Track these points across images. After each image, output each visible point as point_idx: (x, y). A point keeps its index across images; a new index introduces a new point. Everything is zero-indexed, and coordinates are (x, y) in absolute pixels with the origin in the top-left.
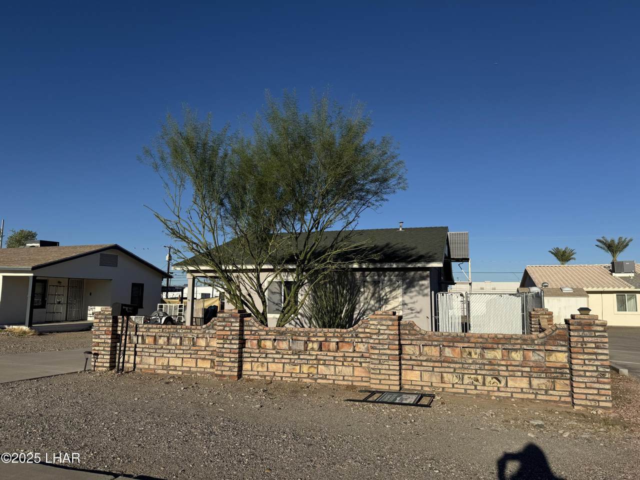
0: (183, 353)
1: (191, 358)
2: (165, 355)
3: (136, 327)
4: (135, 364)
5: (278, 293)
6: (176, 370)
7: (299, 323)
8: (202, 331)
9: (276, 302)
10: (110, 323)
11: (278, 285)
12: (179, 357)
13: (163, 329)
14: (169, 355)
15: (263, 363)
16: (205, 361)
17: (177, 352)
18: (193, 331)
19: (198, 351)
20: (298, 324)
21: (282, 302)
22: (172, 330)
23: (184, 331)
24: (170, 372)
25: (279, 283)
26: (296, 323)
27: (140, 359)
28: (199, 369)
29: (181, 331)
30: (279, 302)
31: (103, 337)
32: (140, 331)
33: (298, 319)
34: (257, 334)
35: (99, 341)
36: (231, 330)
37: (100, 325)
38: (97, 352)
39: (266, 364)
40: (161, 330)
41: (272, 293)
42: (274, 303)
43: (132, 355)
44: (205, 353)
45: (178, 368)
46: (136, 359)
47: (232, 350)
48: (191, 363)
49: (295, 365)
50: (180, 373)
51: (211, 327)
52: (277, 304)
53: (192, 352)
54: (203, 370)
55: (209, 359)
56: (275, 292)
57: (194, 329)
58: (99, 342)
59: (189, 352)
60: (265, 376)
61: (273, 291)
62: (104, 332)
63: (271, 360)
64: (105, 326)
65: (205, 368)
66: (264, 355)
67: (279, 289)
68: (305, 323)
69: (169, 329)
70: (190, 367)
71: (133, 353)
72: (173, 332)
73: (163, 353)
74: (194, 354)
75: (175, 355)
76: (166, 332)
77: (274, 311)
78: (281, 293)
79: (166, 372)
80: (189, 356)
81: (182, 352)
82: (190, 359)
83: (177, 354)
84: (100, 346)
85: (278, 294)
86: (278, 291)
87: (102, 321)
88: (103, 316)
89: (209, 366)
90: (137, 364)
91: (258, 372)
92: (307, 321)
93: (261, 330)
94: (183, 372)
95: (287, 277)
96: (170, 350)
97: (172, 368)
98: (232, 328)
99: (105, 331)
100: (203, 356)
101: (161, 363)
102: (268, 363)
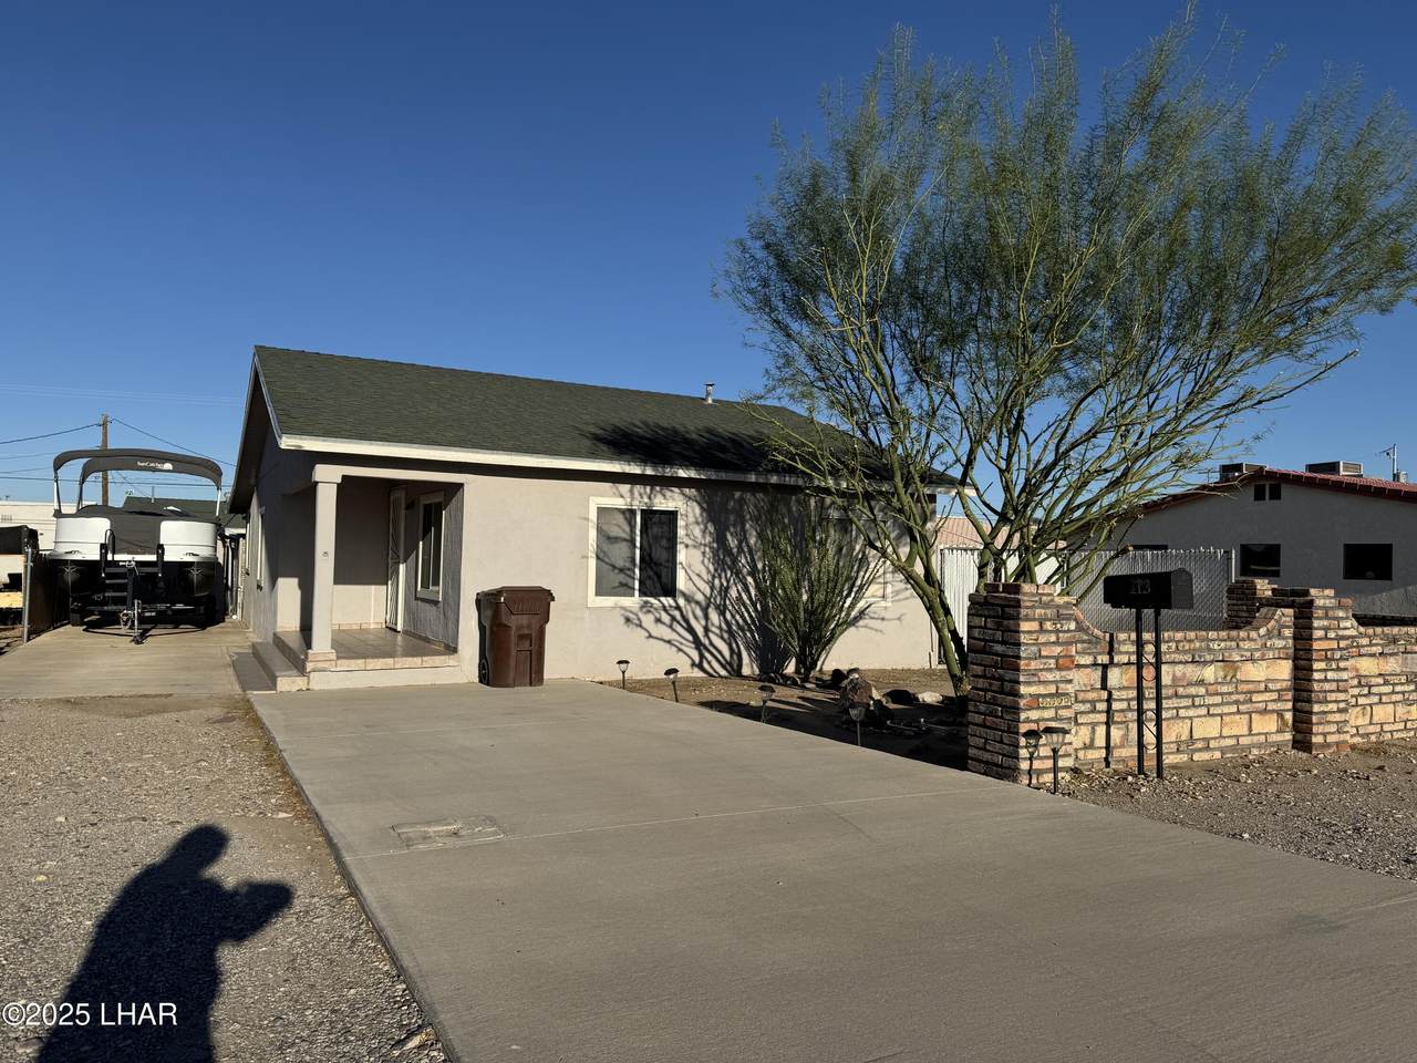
0: (1222, 704)
1: (1238, 712)
2: (1182, 713)
3: (1111, 643)
4: (1108, 747)
5: (625, 540)
6: (1207, 748)
7: (678, 617)
8: (1260, 643)
9: (620, 563)
10: (1069, 631)
11: (626, 519)
12: (1213, 715)
13: (1178, 642)
14: (1191, 713)
15: (1364, 706)
16: (1267, 717)
17: (1210, 700)
18: (1241, 644)
19: (1251, 692)
20: (678, 622)
21: (635, 565)
22: (1198, 645)
23: (1223, 644)
24: (1196, 757)
25: (627, 515)
26: (673, 618)
27: (1122, 732)
28: (1255, 739)
29: (1216, 647)
30: (628, 565)
31: (1050, 677)
32: (1121, 653)
33: (678, 608)
34: (1355, 644)
35: (1041, 690)
36: (1339, 638)
37: (1042, 639)
38: (1033, 726)
39: (1369, 708)
40: (1173, 645)
41: (609, 538)
42: (614, 567)
43: (1098, 724)
44: (1267, 696)
45: (1213, 744)
46: (1112, 734)
47: (1340, 684)
48: (1238, 726)
49: (1410, 705)
50: (1218, 755)
51: (1276, 632)
52: (621, 570)
53: (1241, 697)
54: (1262, 738)
55: (1273, 711)
56: (616, 538)
57: (1244, 640)
58: (1040, 695)
59: (1234, 697)
60: (1368, 735)
61: (613, 534)
62: (1053, 661)
63: (1376, 699)
64: (1056, 643)
65: (1266, 734)
66: (1366, 691)
67: (628, 529)
68: (696, 617)
69: (1190, 641)
70: (1237, 737)
71: (1103, 717)
72: (1200, 649)
73: (1177, 709)
74: (1243, 703)
75: (1203, 711)
76: (1185, 652)
77: (614, 588)
78: (633, 541)
79: (1185, 757)
80: (1234, 709)
81: (1218, 699)
82: (1238, 717)
83: (1208, 706)
84: (1044, 708)
85: (625, 543)
86: (624, 535)
87: (1048, 625)
88: (1049, 611)
89: (1274, 729)
90: (1116, 747)
91: (1357, 728)
92: (699, 613)
93: (1361, 635)
94: (1223, 750)
95: (650, 498)
96: (1193, 697)
97: (1199, 745)
98: (1341, 633)
99: (1057, 658)
100: (1262, 706)
101: (1174, 735)
102: (1371, 705)
